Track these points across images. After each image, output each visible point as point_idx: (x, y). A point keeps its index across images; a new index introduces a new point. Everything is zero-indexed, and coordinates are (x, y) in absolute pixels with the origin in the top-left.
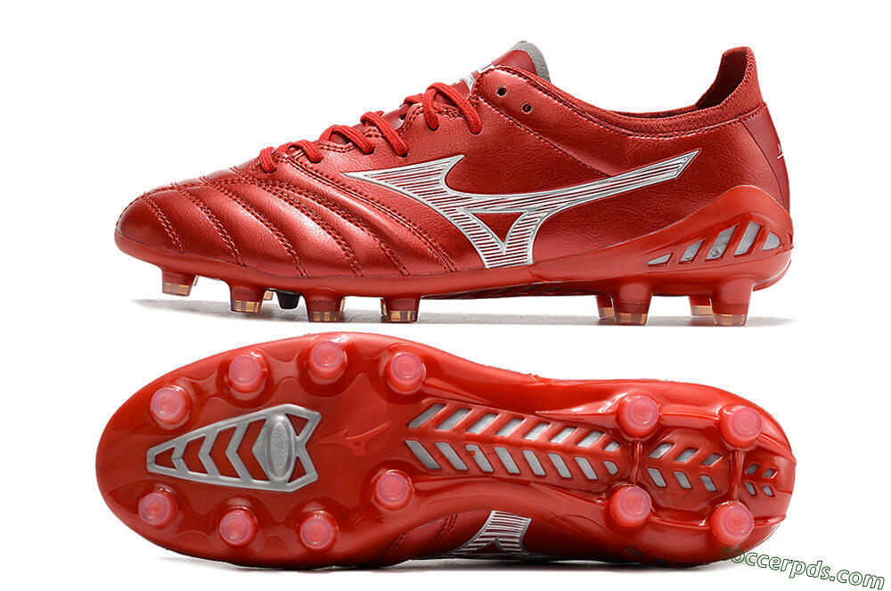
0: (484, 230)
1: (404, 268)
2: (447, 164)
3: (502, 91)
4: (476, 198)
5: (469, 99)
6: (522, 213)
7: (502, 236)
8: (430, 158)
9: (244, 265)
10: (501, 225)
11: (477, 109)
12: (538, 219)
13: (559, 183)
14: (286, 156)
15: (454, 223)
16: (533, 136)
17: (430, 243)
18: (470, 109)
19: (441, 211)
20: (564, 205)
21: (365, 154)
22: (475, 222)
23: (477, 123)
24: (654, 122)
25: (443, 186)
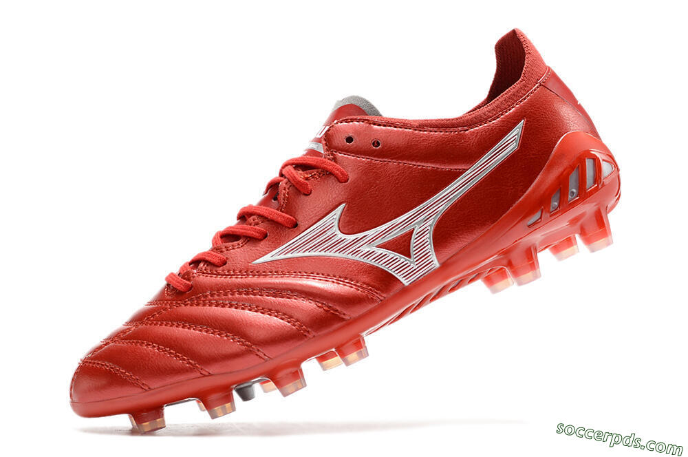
0: (392, 256)
1: (344, 314)
2: (334, 217)
3: (349, 140)
4: (371, 233)
5: (325, 158)
6: (414, 229)
7: (407, 253)
8: (318, 218)
9: (210, 375)
10: (402, 245)
11: (336, 162)
12: (429, 228)
13: (430, 192)
14: (195, 271)
15: (365, 260)
16: (392, 164)
17: (355, 285)
18: (330, 165)
19: (350, 256)
20: (443, 207)
21: (261, 240)
22: (381, 252)
23: (342, 173)
24: (479, 112)
25: (340, 236)
